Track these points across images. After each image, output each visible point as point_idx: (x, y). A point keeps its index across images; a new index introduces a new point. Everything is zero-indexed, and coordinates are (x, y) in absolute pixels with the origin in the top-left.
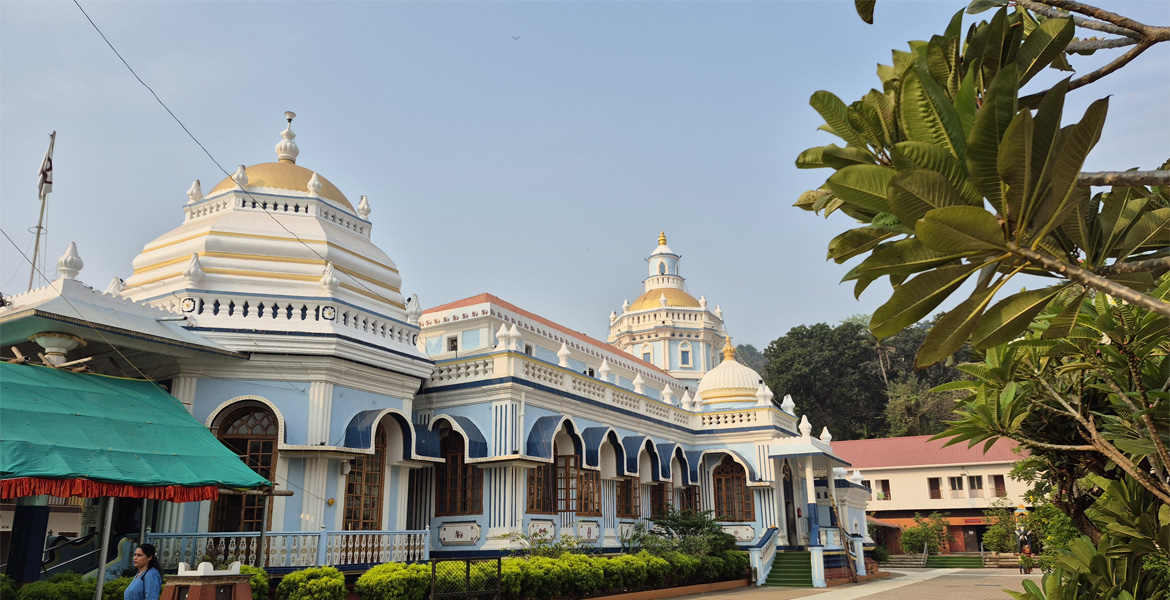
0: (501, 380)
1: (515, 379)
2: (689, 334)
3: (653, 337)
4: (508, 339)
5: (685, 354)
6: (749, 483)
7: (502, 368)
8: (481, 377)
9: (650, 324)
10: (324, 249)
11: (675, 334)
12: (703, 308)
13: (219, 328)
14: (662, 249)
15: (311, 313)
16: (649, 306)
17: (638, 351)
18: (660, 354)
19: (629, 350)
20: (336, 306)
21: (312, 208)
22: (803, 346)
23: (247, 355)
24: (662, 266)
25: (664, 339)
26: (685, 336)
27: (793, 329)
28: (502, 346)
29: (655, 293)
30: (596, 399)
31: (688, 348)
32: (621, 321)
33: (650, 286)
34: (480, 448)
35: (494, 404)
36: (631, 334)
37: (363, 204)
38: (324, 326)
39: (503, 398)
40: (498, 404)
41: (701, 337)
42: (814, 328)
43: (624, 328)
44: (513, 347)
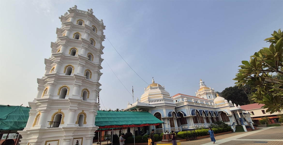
0: (186, 105)
1: (188, 105)
2: (209, 93)
3: (203, 95)
4: (185, 100)
5: (209, 96)
6: (227, 115)
7: (185, 104)
8: (183, 105)
9: (202, 93)
10: (161, 93)
11: (207, 94)
12: (210, 89)
13: (152, 104)
14: (201, 81)
15: (161, 101)
16: (201, 90)
17: (201, 97)
18: (205, 97)
19: (200, 97)
20: (164, 99)
21: (158, 88)
22: (228, 91)
23: (155, 107)
24: (202, 84)
25: (205, 95)
26: (209, 94)
27: (226, 88)
28: (185, 101)
29: (202, 88)
30: (199, 106)
31: (210, 95)
32: (197, 93)
33: (200, 87)
34: (185, 115)
35: (185, 109)
36: (199, 95)
37: (163, 86)
38: (163, 102)
39: (187, 108)
40: (186, 109)
41: (211, 93)
42: (229, 88)
43: (198, 94)
44: (186, 101)
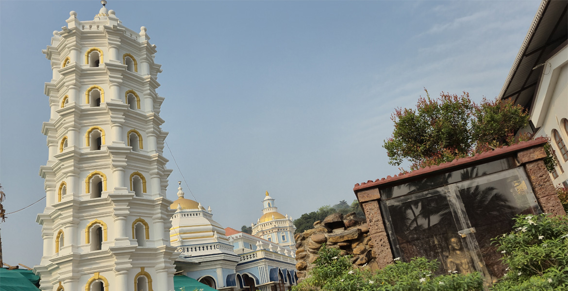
0: (261, 259)
1: (265, 258)
2: (284, 229)
3: (271, 232)
4: (260, 246)
5: (283, 236)
7: (260, 255)
8: (253, 259)
9: (270, 227)
10: (211, 227)
11: (279, 230)
12: (287, 219)
13: (193, 256)
14: (267, 197)
15: (213, 247)
16: (267, 220)
17: (266, 237)
18: (275, 238)
19: (262, 237)
20: (220, 244)
21: (201, 214)
22: (308, 222)
23: (200, 263)
24: (269, 204)
25: (275, 232)
26: (282, 230)
27: (303, 215)
28: (258, 248)
29: (270, 214)
31: (284, 234)
32: (258, 226)
33: (265, 212)
34: (258, 282)
35: (259, 267)
36: (263, 232)
38: (219, 251)
39: (262, 265)
40: (260, 267)
41: (288, 230)
42: (310, 214)
43: (259, 229)
44: (262, 248)
